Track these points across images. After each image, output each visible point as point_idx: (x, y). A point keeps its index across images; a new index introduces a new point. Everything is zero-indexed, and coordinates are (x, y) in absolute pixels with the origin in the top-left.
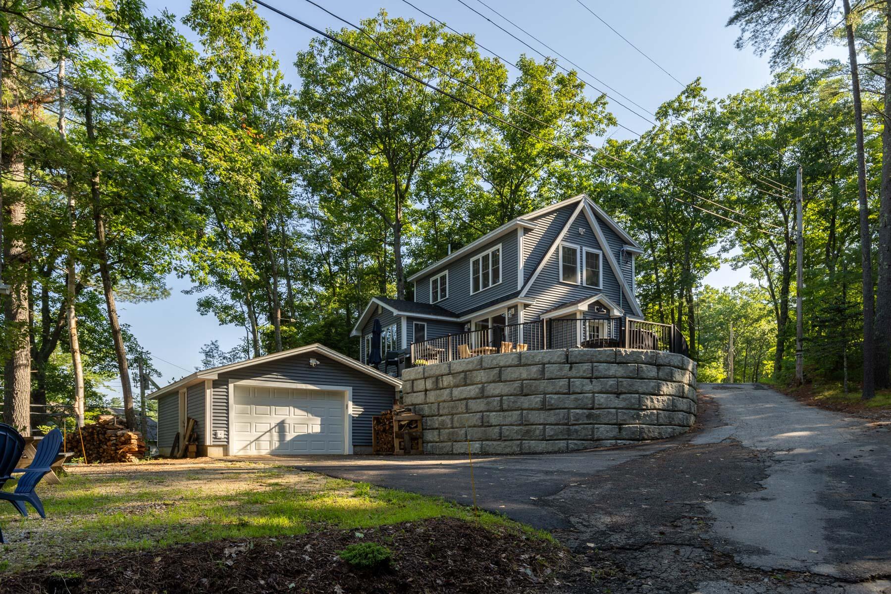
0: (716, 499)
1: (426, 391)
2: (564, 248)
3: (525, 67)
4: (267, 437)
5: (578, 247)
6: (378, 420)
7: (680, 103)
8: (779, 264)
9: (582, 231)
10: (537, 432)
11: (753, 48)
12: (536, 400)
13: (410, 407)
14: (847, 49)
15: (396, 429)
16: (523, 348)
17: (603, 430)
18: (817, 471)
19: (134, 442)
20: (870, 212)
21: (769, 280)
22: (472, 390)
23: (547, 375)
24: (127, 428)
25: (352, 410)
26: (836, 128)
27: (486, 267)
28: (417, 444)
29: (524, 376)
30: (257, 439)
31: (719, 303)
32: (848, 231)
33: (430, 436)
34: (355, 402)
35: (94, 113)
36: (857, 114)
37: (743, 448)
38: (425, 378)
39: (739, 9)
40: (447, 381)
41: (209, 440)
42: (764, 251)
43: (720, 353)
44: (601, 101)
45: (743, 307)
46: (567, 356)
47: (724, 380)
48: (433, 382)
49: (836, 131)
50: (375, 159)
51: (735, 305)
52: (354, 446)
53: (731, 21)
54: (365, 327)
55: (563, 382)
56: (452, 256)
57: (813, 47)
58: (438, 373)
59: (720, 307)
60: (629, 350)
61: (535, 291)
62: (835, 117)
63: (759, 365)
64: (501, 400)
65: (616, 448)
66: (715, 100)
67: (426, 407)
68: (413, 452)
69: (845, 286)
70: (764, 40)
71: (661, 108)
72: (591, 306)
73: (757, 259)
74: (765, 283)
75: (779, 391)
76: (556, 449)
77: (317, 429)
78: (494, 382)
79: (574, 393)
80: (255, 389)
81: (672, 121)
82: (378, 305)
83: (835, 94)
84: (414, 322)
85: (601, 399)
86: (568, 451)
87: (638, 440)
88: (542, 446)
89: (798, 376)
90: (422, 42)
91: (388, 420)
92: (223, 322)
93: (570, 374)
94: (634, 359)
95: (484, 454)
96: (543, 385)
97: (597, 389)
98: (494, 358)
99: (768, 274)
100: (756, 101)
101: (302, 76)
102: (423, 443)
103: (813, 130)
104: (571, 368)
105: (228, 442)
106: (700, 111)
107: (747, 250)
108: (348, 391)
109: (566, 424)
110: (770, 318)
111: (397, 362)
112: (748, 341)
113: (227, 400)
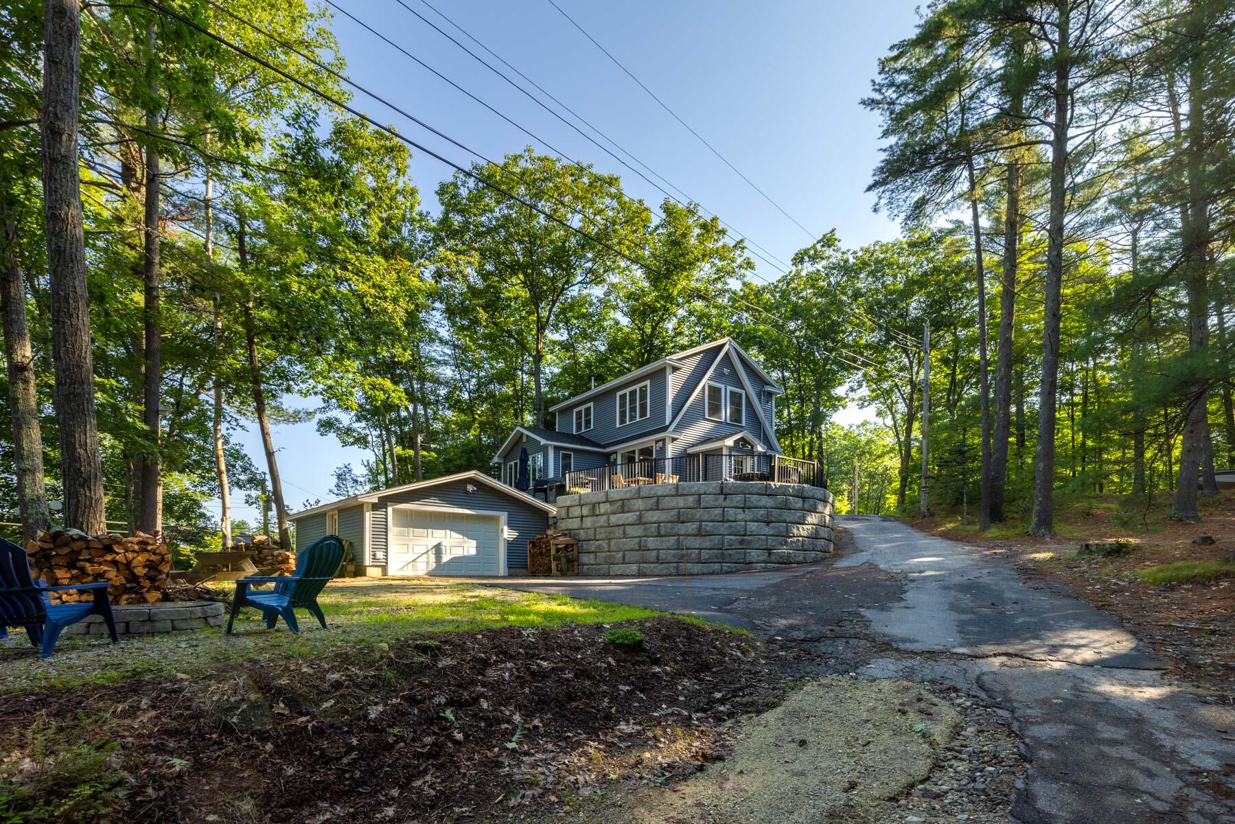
0: (868, 608)
1: (582, 517)
2: (710, 387)
3: (668, 210)
4: (424, 558)
5: (722, 387)
6: (534, 544)
7: (816, 251)
8: (904, 405)
9: (726, 371)
10: (693, 556)
11: (888, 213)
12: (692, 527)
13: (565, 532)
14: (971, 211)
15: (553, 552)
16: (674, 480)
17: (754, 554)
18: (946, 588)
19: (292, 561)
20: (988, 363)
21: (894, 418)
22: (630, 517)
23: (702, 506)
24: (282, 548)
25: (508, 534)
26: (958, 285)
27: (633, 401)
28: (574, 566)
29: (681, 505)
30: (414, 561)
31: (845, 439)
32: (967, 379)
33: (585, 559)
34: (511, 527)
35: (247, 239)
36: (978, 273)
37: (881, 571)
38: (581, 505)
39: (877, 178)
40: (603, 508)
41: (368, 560)
42: (888, 393)
43: (844, 486)
44: (739, 245)
45: (868, 443)
46: (722, 488)
47: (848, 512)
48: (590, 509)
49: (958, 287)
50: (515, 288)
51: (859, 441)
52: (509, 567)
53: (870, 189)
54: (507, 455)
55: (718, 511)
56: (595, 389)
57: (941, 212)
58: (594, 500)
59: (845, 443)
60: (779, 484)
61: (682, 426)
62: (957, 274)
63: (881, 497)
64: (659, 526)
65: (766, 570)
66: (848, 251)
67: (582, 532)
68: (569, 573)
69: (965, 430)
70: (898, 206)
71: (797, 254)
72: (736, 442)
73: (882, 400)
74: (889, 422)
75: (904, 522)
76: (711, 571)
77: (473, 552)
78: (651, 510)
79: (728, 521)
80: (412, 512)
81: (807, 268)
82: (522, 434)
83: (958, 252)
84: (561, 452)
85: (753, 526)
86: (721, 572)
87: (785, 563)
88: (697, 568)
89: (922, 509)
90: (569, 180)
91: (544, 543)
92: (345, 444)
93: (724, 504)
94: (783, 491)
95: (641, 574)
96: (699, 513)
97: (749, 518)
98: (652, 488)
99: (892, 413)
100: (886, 252)
101: (442, 204)
102: (579, 565)
103: (938, 284)
104: (725, 499)
105: (387, 563)
106: (834, 260)
107: (873, 391)
108: (503, 516)
109: (720, 549)
110: (892, 455)
111: (546, 489)
112: (871, 476)
113: (386, 522)
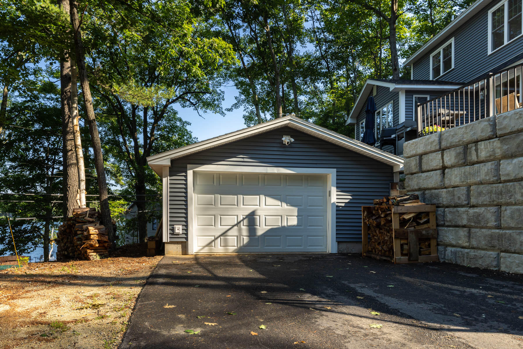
1: (444, 168)
4: (235, 230)
6: (369, 210)
13: (416, 193)
15: (395, 225)
19: (94, 237)
25: (336, 197)
28: (429, 246)
30: (224, 234)
33: (451, 236)
34: (340, 187)
38: (443, 150)
40: (487, 149)
41: (166, 236)
48: (458, 155)
52: (339, 242)
54: (359, 115)
67: (443, 192)
68: (421, 258)
77: (293, 221)
80: (220, 176)
82: (373, 86)
84: (414, 96)
91: (383, 211)
102: (438, 245)
105: (187, 238)
108: (331, 174)
111: (394, 140)
113: (186, 189)
